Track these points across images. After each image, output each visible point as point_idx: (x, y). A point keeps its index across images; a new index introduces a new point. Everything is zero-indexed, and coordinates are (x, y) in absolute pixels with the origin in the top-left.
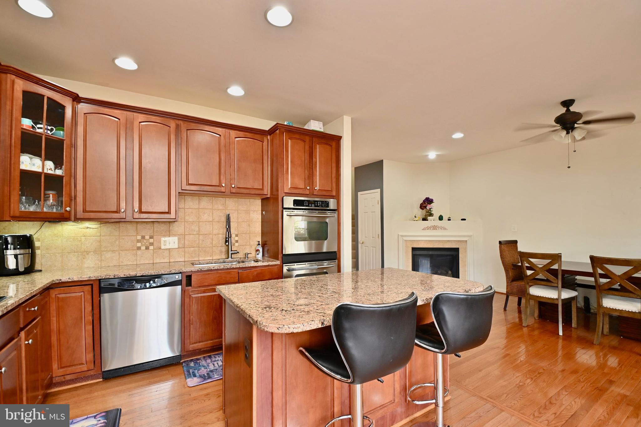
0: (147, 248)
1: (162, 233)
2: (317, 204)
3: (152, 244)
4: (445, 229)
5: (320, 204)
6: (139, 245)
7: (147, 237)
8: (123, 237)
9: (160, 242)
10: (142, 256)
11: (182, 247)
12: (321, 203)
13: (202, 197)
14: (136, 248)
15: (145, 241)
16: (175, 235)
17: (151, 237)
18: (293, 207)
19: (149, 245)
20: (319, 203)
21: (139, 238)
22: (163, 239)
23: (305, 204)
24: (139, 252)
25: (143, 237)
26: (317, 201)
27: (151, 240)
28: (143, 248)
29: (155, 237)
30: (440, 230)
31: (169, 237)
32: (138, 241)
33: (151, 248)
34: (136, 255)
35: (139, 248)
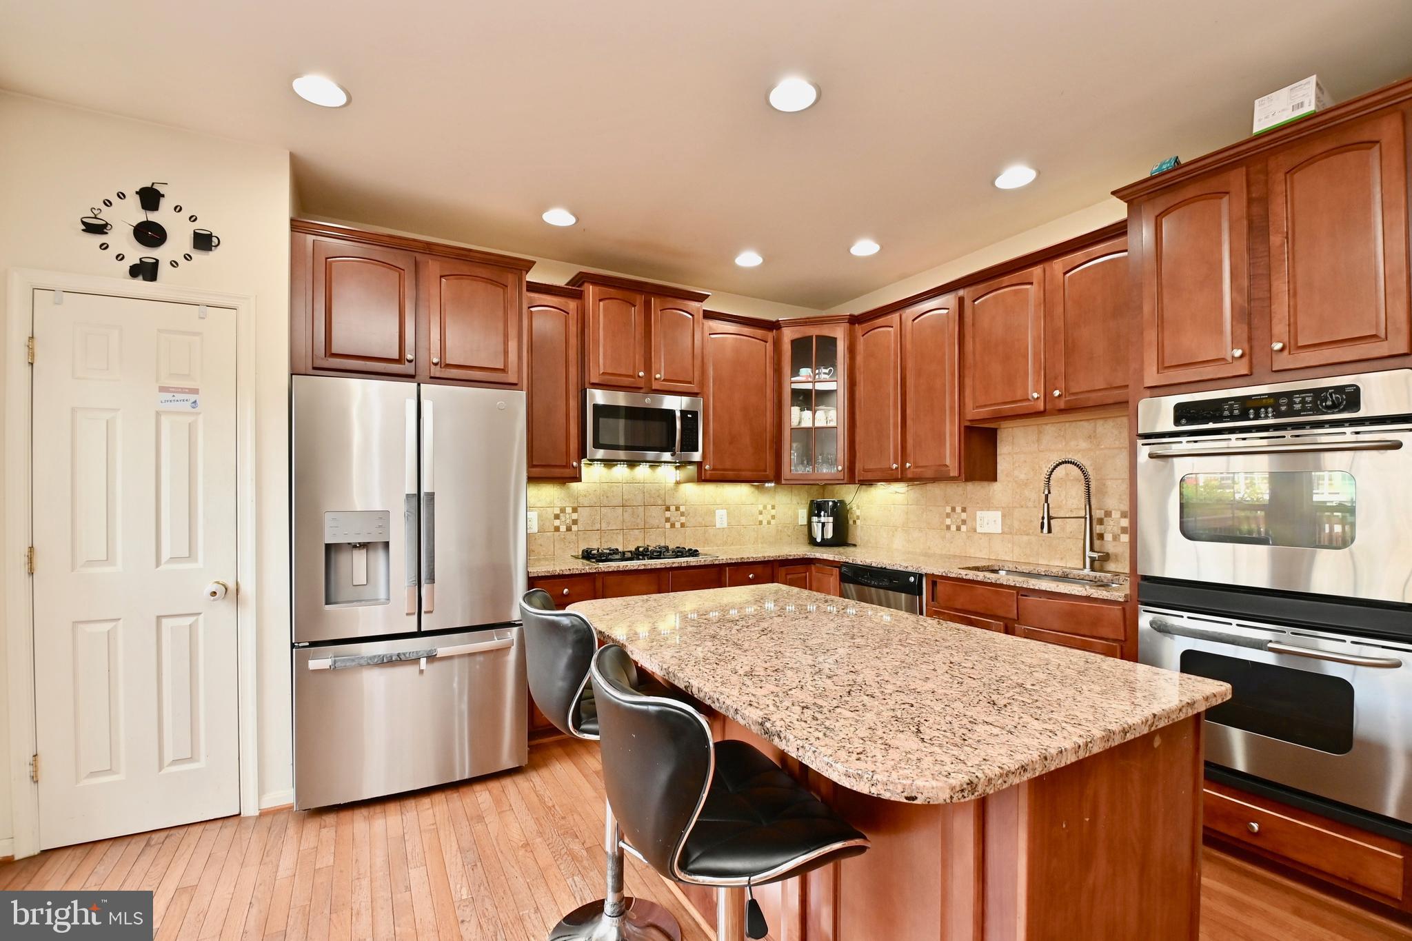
0: (958, 529)
1: (978, 503)
2: (1291, 404)
3: (964, 522)
5: (1303, 402)
6: (948, 521)
7: (958, 509)
8: (931, 508)
9: (975, 519)
10: (952, 542)
11: (1008, 531)
12: (1308, 399)
13: (1044, 426)
14: (945, 528)
15: (956, 516)
16: (997, 509)
17: (964, 510)
18: (1172, 428)
19: (960, 523)
20: (1297, 400)
21: (948, 510)
22: (979, 513)
23: (1226, 413)
24: (948, 535)
25: (953, 509)
26: (1289, 395)
27: (964, 516)
28: (953, 528)
29: (968, 510)
31: (988, 510)
32: (948, 516)
33: (964, 528)
34: (943, 538)
35: (948, 527)
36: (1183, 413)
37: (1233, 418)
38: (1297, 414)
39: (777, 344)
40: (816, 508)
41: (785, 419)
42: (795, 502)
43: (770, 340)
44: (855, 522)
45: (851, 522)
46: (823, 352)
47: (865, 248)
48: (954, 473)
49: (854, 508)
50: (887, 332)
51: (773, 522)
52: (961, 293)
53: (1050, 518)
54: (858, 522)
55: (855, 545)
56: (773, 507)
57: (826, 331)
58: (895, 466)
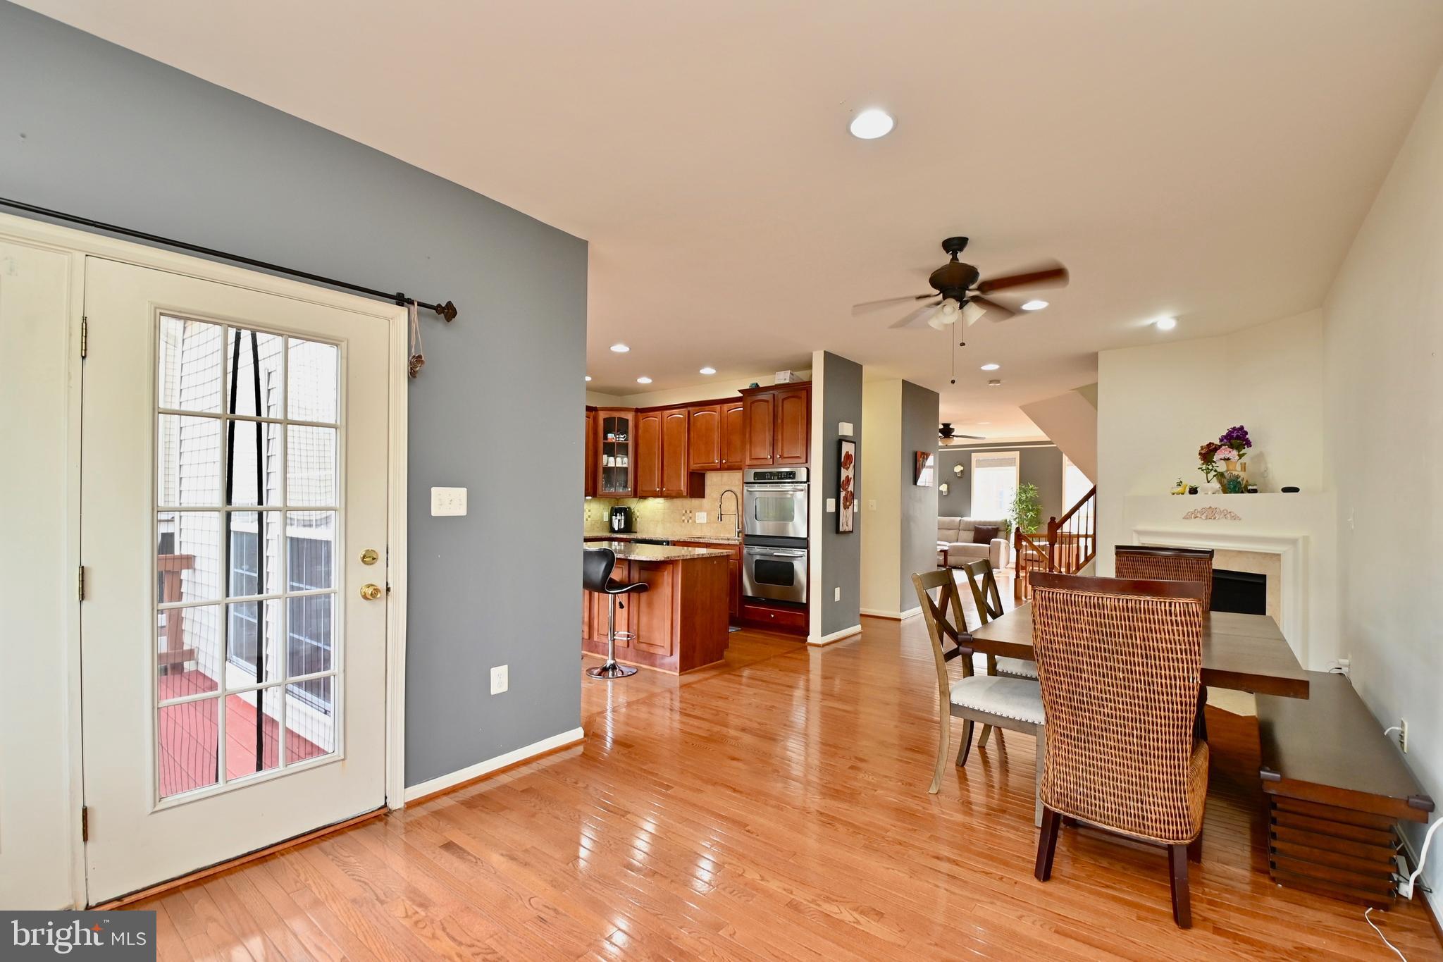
0: (688, 521)
1: (697, 508)
2: (781, 475)
3: (691, 518)
4: (1235, 518)
5: (784, 475)
6: (683, 518)
7: (688, 512)
8: (675, 511)
9: (695, 515)
10: (685, 528)
11: (706, 521)
13: (721, 474)
14: (681, 521)
15: (687, 515)
16: (705, 511)
17: (690, 512)
18: (753, 481)
19: (689, 519)
21: (684, 512)
22: (697, 512)
23: (767, 477)
24: (683, 524)
25: (686, 512)
27: (690, 515)
28: (686, 521)
29: (692, 512)
30: (1224, 520)
31: (701, 511)
32: (684, 515)
33: (690, 521)
34: (681, 526)
35: (684, 521)
36: (756, 474)
37: (768, 479)
38: (783, 479)
39: (595, 420)
40: (615, 511)
41: (600, 462)
42: (601, 508)
43: (592, 417)
44: (636, 519)
45: (634, 519)
46: (622, 426)
47: (644, 380)
48: (685, 494)
49: (636, 512)
50: (655, 419)
51: (589, 519)
52: (690, 409)
53: (721, 515)
54: (638, 519)
55: (636, 532)
56: (589, 511)
57: (623, 415)
58: (658, 489)
